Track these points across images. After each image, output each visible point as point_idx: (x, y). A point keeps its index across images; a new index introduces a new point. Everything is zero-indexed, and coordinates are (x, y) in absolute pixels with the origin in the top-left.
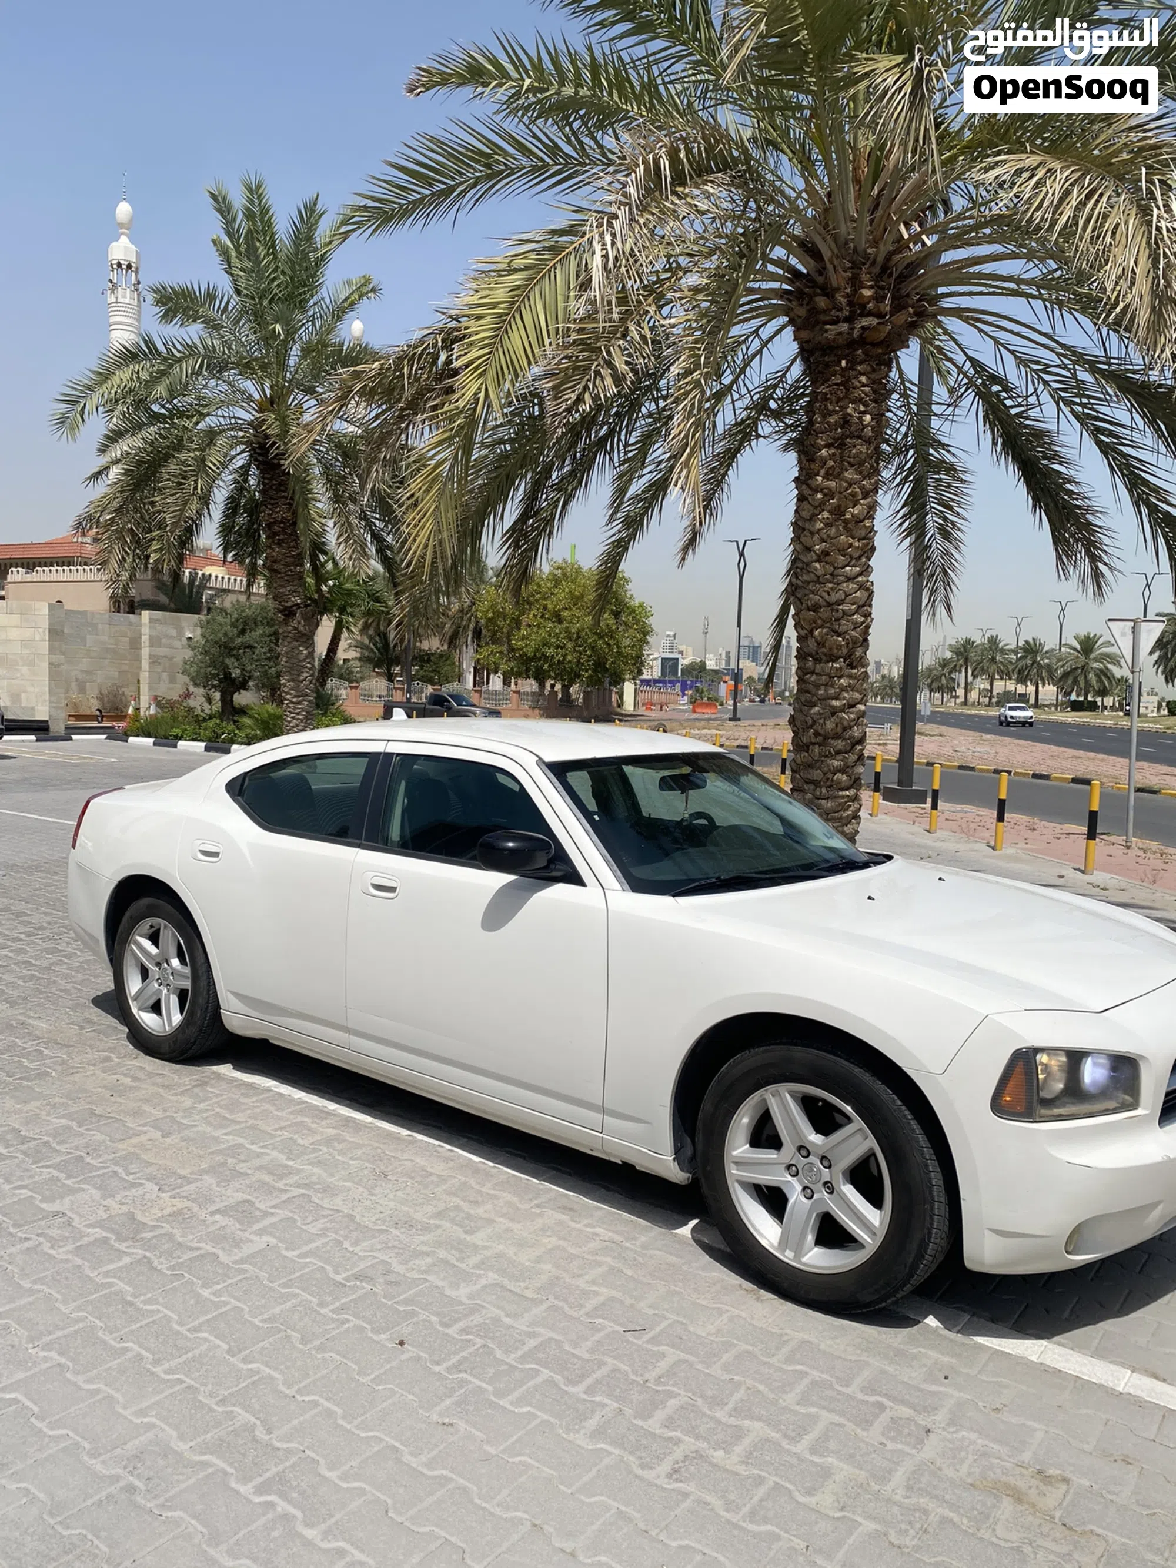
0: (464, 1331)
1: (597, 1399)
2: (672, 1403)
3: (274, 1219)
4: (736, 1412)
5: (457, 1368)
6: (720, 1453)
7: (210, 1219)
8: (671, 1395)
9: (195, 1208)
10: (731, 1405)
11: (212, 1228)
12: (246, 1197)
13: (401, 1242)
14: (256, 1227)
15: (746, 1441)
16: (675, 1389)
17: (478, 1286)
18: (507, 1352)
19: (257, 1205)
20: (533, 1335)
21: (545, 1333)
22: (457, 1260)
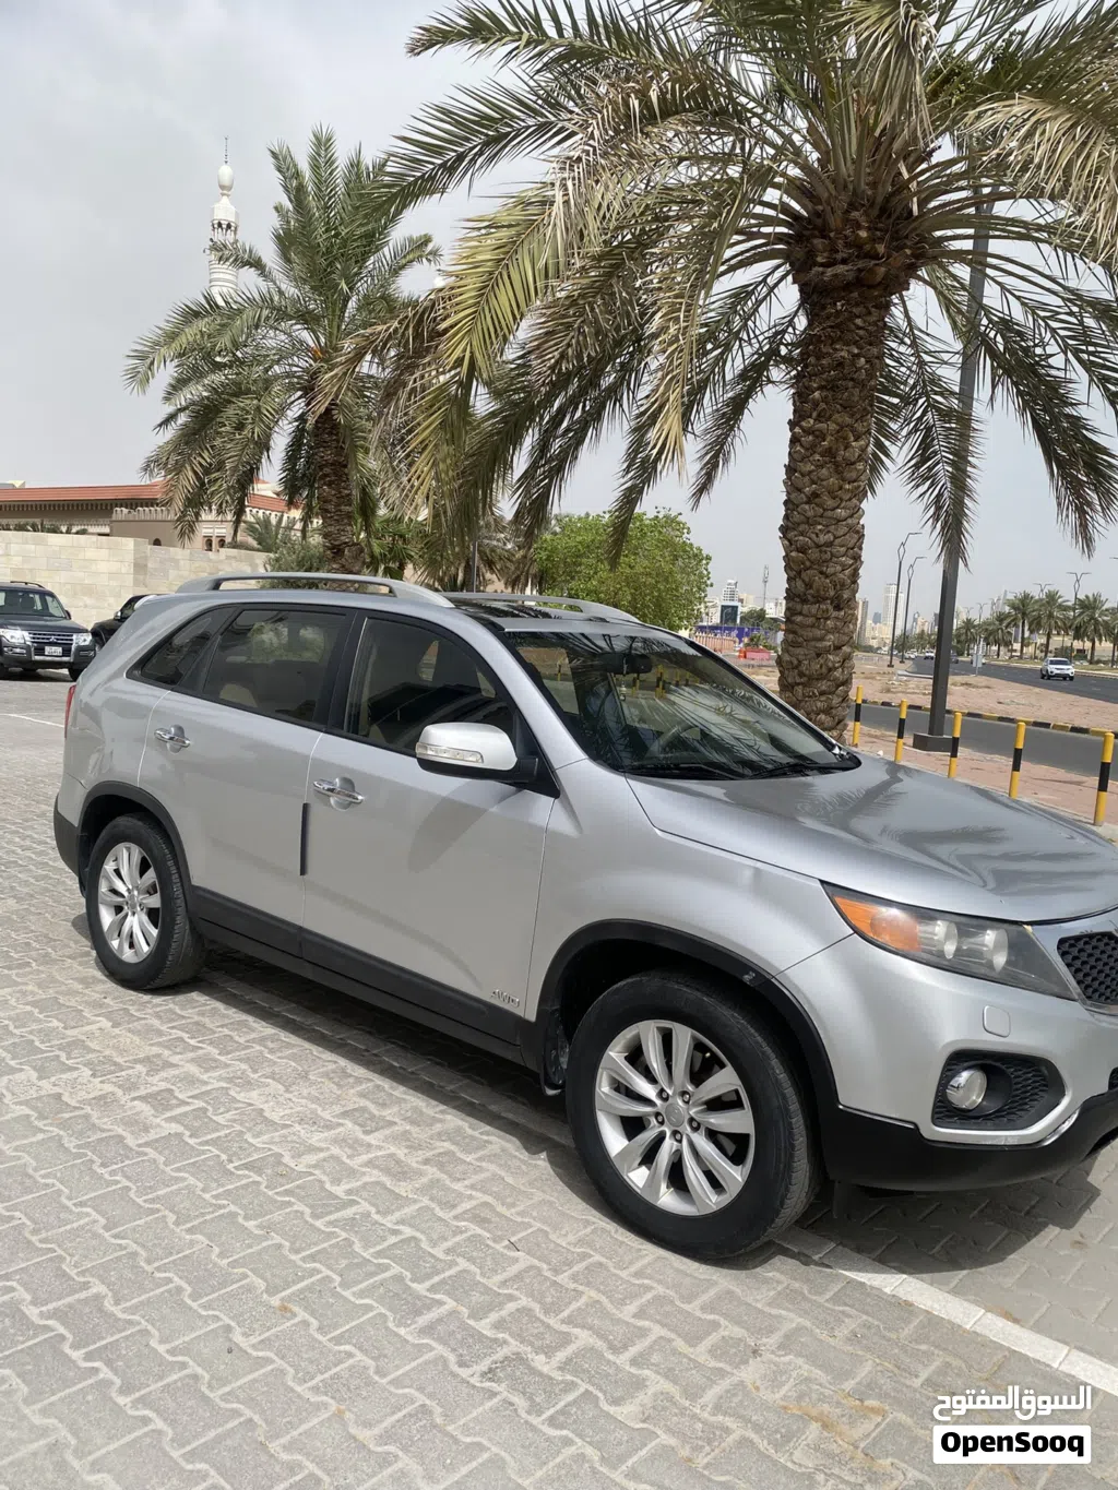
0: (330, 1223)
1: (437, 1297)
2: (511, 1306)
3: (188, 1108)
4: (569, 1321)
5: (312, 1257)
6: (542, 1357)
7: (130, 1104)
8: (511, 1298)
9: (119, 1092)
10: (565, 1314)
11: (129, 1113)
12: (169, 1086)
13: (299, 1137)
14: (168, 1114)
15: (570, 1350)
16: (516, 1293)
17: (359, 1183)
18: (366, 1247)
19: (177, 1094)
20: (395, 1232)
21: (408, 1231)
22: (348, 1157)
